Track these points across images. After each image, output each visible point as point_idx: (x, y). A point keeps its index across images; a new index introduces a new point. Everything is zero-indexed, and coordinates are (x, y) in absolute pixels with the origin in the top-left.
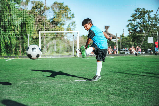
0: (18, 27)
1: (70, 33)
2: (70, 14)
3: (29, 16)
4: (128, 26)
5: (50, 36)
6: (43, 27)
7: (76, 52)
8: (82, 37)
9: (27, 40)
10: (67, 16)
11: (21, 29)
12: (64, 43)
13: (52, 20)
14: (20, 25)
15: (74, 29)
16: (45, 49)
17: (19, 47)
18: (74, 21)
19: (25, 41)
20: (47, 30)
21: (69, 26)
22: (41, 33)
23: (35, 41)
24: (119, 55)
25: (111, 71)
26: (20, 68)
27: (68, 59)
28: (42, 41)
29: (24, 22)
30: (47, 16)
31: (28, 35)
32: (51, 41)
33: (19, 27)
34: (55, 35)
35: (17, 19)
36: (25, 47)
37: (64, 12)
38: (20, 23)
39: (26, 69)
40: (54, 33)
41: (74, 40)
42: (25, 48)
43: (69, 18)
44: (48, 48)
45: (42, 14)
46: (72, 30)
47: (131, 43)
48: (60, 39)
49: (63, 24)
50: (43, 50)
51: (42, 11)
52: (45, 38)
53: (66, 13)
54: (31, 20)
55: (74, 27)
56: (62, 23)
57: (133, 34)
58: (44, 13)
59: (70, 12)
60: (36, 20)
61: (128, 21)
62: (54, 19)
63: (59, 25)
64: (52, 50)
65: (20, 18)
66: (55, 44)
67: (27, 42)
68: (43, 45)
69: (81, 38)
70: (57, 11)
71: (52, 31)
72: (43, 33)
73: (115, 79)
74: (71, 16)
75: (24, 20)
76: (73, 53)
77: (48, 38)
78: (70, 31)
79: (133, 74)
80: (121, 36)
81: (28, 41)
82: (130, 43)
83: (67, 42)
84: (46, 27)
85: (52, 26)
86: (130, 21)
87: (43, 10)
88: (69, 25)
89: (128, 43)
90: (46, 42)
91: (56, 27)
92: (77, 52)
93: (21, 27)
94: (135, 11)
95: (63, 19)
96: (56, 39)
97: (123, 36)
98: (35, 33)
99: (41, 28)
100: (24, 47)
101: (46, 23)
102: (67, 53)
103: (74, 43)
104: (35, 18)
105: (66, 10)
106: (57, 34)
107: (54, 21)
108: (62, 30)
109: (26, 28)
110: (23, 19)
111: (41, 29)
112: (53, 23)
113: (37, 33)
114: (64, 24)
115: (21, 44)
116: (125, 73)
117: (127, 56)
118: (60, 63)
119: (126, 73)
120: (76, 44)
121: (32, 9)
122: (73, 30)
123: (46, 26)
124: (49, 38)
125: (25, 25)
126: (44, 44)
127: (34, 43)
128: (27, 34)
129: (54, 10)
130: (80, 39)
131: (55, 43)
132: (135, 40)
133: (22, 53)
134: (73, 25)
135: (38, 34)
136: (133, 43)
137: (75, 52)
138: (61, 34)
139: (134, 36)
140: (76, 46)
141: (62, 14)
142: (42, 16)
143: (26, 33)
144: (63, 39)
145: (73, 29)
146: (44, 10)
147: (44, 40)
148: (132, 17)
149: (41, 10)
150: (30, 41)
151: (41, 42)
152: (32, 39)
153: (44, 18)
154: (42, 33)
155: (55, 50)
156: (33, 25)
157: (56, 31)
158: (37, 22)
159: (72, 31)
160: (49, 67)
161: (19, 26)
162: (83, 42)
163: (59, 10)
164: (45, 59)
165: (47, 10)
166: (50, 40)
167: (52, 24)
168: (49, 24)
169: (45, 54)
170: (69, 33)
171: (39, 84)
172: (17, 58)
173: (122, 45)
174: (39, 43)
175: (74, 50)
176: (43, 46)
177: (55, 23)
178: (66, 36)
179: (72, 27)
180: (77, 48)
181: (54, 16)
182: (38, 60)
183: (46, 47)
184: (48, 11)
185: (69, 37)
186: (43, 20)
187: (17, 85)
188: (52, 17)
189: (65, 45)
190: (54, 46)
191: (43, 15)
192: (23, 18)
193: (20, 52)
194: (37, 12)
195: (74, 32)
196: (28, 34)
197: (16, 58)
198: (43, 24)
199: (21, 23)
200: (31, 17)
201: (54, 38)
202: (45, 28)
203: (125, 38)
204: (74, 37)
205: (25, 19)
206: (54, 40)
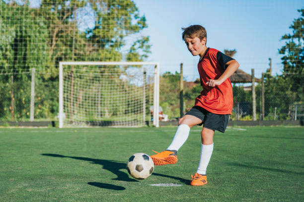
0: (6, 50)
1: (136, 66)
2: (136, 17)
3: (36, 23)
4: (282, 51)
5: (86, 74)
6: (69, 51)
7: (150, 115)
8: (164, 76)
9: (30, 83)
10: (130, 23)
11: (16, 54)
12: (120, 91)
13: (91, 34)
14: (12, 45)
15: (146, 56)
16: (73, 105)
17: (10, 99)
18: (146, 36)
19: (24, 85)
20: (80, 58)
21: (133, 49)
22: (63, 65)
23: (50, 85)
24: (258, 125)
25: (241, 163)
26: (13, 152)
27: (131, 131)
28: (66, 85)
29: (21, 36)
30: (78, 23)
31: (33, 71)
32: (88, 87)
33: (10, 51)
34: (99, 71)
35: (4, 30)
36: (24, 99)
37: (122, 14)
38: (13, 39)
39: (29, 154)
40: (96, 66)
41: (146, 84)
42: (24, 102)
43: (134, 29)
44: (81, 103)
45: (67, 18)
46: (140, 58)
47: (289, 92)
48: (112, 81)
49: (118, 44)
50: (67, 107)
51: (68, 10)
52: (74, 77)
53: (126, 15)
54: (39, 32)
55: (145, 51)
56: (116, 42)
57: (296, 72)
58: (71, 15)
59: (136, 12)
60: (53, 32)
61: (285, 37)
62: (97, 30)
63: (107, 46)
64: (90, 107)
65: (13, 29)
66: (100, 93)
67: (28, 88)
68: (69, 94)
69: (163, 79)
70: (104, 10)
71: (92, 60)
72: (69, 67)
73: (252, 183)
74: (139, 23)
75: (21, 32)
76: (144, 117)
77: (81, 78)
78: (136, 61)
79: (295, 173)
80: (265, 76)
81: (33, 84)
82: (287, 93)
83: (127, 89)
84: (77, 52)
85: (91, 48)
86: (289, 37)
87: (69, 7)
88: (133, 46)
89: (282, 93)
90: (75, 87)
91: (100, 51)
92: (152, 113)
93: (16, 50)
94: (301, 13)
95: (119, 32)
96: (101, 82)
97: (269, 76)
98: (49, 65)
99: (63, 52)
100: (20, 100)
101: (76, 41)
102: (127, 117)
103: (145, 90)
104: (50, 29)
105: (126, 9)
106: (102, 69)
107: (97, 37)
108: (115, 60)
109: (28, 52)
110: (18, 29)
111: (63, 57)
112: (93, 42)
113: (53, 65)
114: (120, 43)
115: (14, 93)
116: (276, 168)
117: (277, 126)
118: (112, 141)
119: (278, 170)
120: (151, 94)
121: (41, 6)
122: (144, 58)
123: (76, 49)
124: (83, 78)
125: (25, 45)
126: (72, 93)
127: (45, 90)
128: (28, 67)
129: (96, 9)
130: (160, 81)
131: (98, 92)
132: (298, 87)
133: (16, 116)
134: (144, 48)
135: (57, 67)
136: (295, 94)
137: (147, 114)
138: (112, 69)
139: (298, 76)
140: (150, 100)
141: (118, 18)
142: (67, 23)
143: (27, 65)
144: (117, 81)
145: (143, 56)
146: (72, 9)
147: (72, 84)
148: (293, 27)
149: (65, 8)
150: (36, 85)
151: (64, 89)
152: (41, 80)
153: (73, 28)
154: (67, 67)
155: (99, 108)
156: (43, 46)
157: (101, 60)
158: (54, 39)
159: (141, 60)
160: (85, 150)
161: (9, 47)
162: (168, 90)
163: (109, 9)
164: (74, 129)
165: (80, 9)
166: (85, 83)
167: (91, 43)
168: (83, 42)
169: (74, 118)
170: (133, 66)
171: (63, 191)
172: (6, 126)
173: (265, 98)
174: (58, 91)
175: (144, 110)
176: (69, 97)
177: (98, 42)
178: (126, 74)
179: (140, 52)
180: (152, 105)
181: (96, 22)
182: (57, 131)
183: (76, 101)
184: (81, 11)
185: (133, 76)
186: (69, 32)
187: (10, 192)
188: (92, 26)
189: (123, 97)
190: (96, 99)
191: (70, 20)
192: (21, 27)
193: (13, 112)
194: (53, 14)
195: (147, 65)
196: (32, 67)
197: (3, 126)
198: (69, 43)
199: (16, 40)
200: (39, 26)
201: (96, 77)
202: (75, 55)
203: (275, 81)
204: (147, 77)
205: (24, 28)
206: (96, 84)
